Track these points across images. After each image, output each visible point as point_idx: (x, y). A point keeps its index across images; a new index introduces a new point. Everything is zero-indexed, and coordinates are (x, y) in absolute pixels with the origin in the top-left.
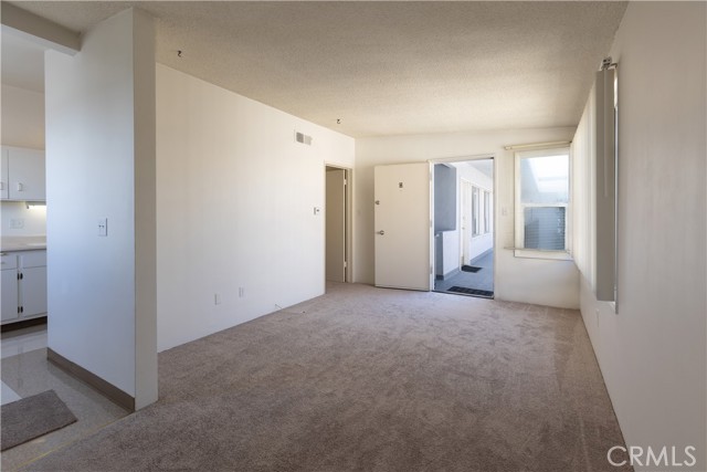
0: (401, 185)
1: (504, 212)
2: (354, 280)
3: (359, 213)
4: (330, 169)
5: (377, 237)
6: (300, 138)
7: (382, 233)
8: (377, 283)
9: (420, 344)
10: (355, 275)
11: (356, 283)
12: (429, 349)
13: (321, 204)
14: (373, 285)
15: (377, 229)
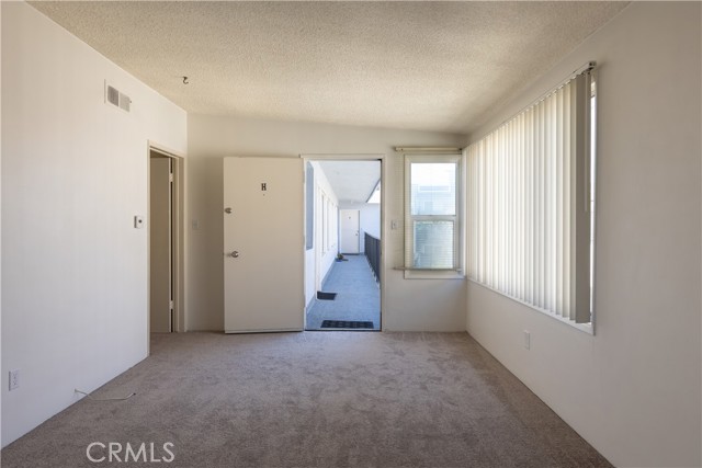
0: (264, 187)
1: (393, 226)
2: (186, 329)
3: (194, 225)
4: (156, 156)
5: (228, 261)
6: (113, 96)
7: (234, 255)
8: (228, 329)
9: (347, 408)
10: (187, 320)
11: (188, 331)
12: (363, 412)
13: (143, 210)
14: (222, 332)
15: (228, 249)
